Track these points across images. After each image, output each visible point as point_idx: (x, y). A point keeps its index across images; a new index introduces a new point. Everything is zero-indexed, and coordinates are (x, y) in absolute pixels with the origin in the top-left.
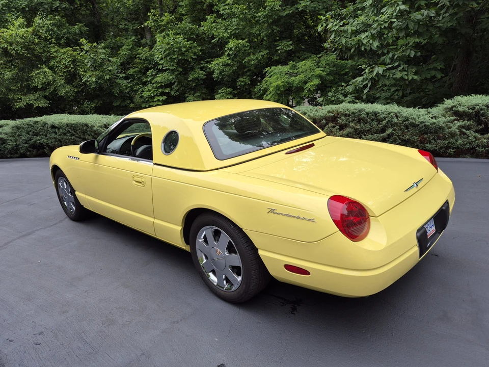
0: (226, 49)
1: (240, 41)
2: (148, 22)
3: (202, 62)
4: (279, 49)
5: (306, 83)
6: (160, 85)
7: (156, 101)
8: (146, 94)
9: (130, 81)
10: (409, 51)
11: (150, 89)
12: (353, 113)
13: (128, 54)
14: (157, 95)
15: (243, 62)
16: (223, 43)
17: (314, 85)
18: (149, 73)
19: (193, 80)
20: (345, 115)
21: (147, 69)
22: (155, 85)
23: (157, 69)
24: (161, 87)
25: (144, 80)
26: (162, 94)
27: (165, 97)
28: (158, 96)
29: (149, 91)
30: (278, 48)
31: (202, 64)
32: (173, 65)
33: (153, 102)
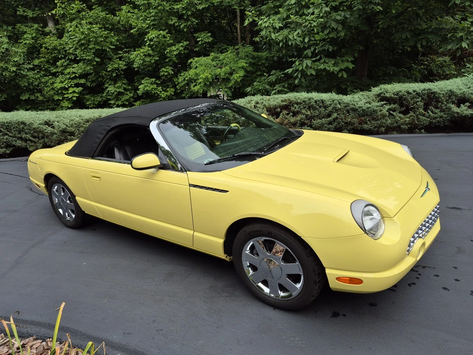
0: (146, 39)
1: (161, 32)
2: (55, 10)
3: (120, 52)
4: (200, 41)
5: (231, 74)
6: (74, 75)
7: (71, 93)
8: (58, 85)
9: (36, 72)
10: (327, 46)
11: (63, 80)
12: (304, 101)
13: (31, 43)
14: (71, 87)
15: (166, 52)
16: (142, 33)
17: (240, 76)
18: (59, 63)
19: (112, 71)
20: (297, 103)
21: (56, 59)
22: (68, 77)
23: (68, 59)
24: (75, 78)
25: (54, 71)
26: (77, 85)
27: (81, 88)
28: (73, 87)
29: (62, 82)
30: (198, 40)
31: (120, 54)
32: (89, 56)
33: (68, 93)
